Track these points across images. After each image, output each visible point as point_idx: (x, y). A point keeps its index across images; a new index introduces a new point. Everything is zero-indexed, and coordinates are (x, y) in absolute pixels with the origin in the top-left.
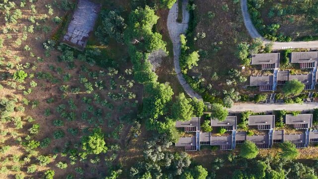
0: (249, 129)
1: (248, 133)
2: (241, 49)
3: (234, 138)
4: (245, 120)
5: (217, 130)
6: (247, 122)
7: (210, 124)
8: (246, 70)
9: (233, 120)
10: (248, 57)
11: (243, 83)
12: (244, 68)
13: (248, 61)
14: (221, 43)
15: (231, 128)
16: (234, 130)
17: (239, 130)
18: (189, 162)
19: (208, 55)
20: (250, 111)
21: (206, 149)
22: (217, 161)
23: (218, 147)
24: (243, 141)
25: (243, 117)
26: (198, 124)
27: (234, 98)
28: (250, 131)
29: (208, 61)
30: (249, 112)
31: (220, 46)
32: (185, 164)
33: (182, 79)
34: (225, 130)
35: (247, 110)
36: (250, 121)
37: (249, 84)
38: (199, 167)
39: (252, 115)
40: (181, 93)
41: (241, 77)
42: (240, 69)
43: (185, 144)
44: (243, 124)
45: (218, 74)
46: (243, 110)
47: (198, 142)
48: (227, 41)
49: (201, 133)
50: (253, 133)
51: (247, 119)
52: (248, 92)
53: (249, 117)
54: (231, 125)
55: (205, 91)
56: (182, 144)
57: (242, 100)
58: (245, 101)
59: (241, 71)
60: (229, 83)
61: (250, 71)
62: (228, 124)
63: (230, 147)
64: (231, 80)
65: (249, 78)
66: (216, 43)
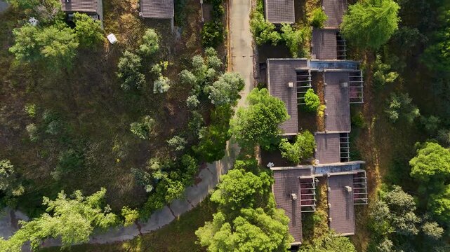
0: (305, 22)
1: (316, 24)
2: (34, 51)
3: (331, 65)
4: (281, 32)
5: (307, 118)
6: (286, 29)
7: (292, 140)
8: (120, 31)
9: (279, 69)
10: (71, 24)
11: (163, 42)
12: (112, 38)
13: (84, 23)
14: (31, 110)
15: (302, 75)
16: (309, 67)
17: (307, 51)
18: (401, 197)
19: (74, 146)
20: (252, 17)
21: (358, 141)
22: (395, 115)
23: (354, 108)
24: (338, 38)
25: (270, 41)
26: (292, 176)
27: (211, 71)
28: (311, 19)
29: (95, 146)
30: (255, 21)
31: (39, 111)
32: (408, 210)
33: (157, 219)
34: (309, 94)
35: (248, 27)
36: (282, 18)
37: (169, 20)
38: (416, 169)
39: (263, 11)
40: (196, 238)
41: (144, 47)
42: (117, 49)
43: (347, 206)
44: (290, 41)
45: (136, 116)
46: (248, 38)
47: (342, 168)
48: (23, 88)
49: (317, 163)
50: (317, 11)
51: (278, 28)
52: (192, 24)
53: (269, 23)
54: (295, 76)
55: (192, 154)
56: (348, 217)
57: (219, 42)
58: (221, 32)
59: (124, 47)
60: (164, 84)
61: (124, 17)
62: (291, 84)
63: (354, 76)
64: (152, 77)
65: (148, 22)
66: (31, 128)
